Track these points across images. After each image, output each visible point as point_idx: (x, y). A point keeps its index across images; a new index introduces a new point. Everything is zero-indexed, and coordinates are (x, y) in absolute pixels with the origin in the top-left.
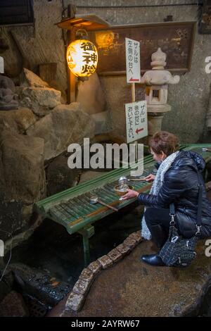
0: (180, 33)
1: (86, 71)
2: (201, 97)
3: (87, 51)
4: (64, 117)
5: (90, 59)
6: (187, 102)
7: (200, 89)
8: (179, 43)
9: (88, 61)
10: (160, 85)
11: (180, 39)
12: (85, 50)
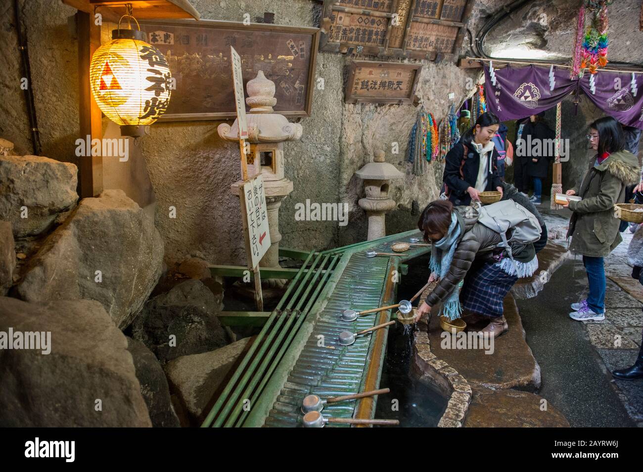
0: (292, 47)
2: (328, 161)
3: (156, 67)
4: (111, 230)
5: (163, 85)
7: (326, 147)
8: (290, 65)
9: (158, 90)
10: (275, 143)
11: (292, 57)
12: (152, 64)
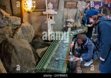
1: (33, 9)
2: (61, 18)
6: (58, 20)
8: (55, 1)
9: (34, 5)
10: (52, 15)
12: (32, 1)
